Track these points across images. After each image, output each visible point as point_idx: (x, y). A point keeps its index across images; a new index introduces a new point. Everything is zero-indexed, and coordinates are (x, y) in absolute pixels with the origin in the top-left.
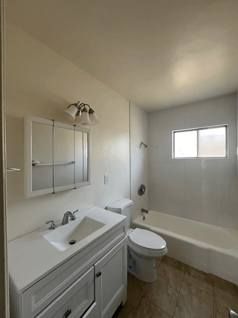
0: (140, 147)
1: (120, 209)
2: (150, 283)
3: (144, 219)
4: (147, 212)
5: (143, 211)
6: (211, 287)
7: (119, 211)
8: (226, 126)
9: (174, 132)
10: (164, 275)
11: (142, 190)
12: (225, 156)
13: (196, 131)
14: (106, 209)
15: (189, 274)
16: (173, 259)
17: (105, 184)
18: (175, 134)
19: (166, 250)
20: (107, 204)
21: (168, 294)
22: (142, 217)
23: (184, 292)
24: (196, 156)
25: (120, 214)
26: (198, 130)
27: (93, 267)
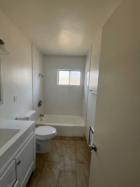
0: (39, 77)
1: (28, 117)
2: (47, 153)
3: (41, 120)
4: (43, 116)
5: (41, 115)
6: (74, 142)
7: (27, 119)
8: (81, 71)
9: (59, 70)
10: (55, 146)
11: (40, 104)
12: (79, 85)
13: (69, 71)
14: (16, 119)
15: (65, 140)
16: (58, 136)
17: (14, 102)
18: (59, 71)
19: (56, 133)
20: (17, 116)
21: (57, 153)
22: (40, 119)
23: (64, 149)
24: (69, 84)
25: (28, 120)
26: (70, 71)
27: (15, 160)
